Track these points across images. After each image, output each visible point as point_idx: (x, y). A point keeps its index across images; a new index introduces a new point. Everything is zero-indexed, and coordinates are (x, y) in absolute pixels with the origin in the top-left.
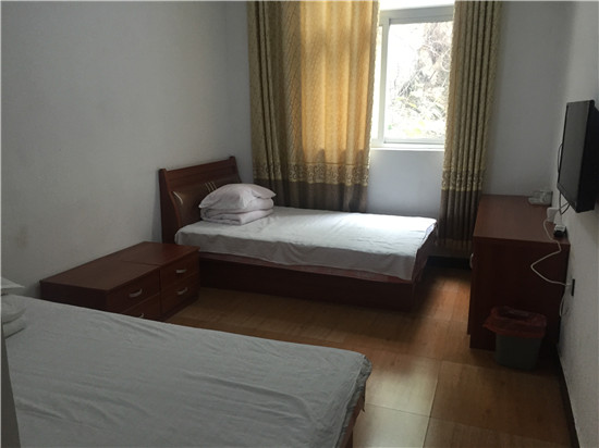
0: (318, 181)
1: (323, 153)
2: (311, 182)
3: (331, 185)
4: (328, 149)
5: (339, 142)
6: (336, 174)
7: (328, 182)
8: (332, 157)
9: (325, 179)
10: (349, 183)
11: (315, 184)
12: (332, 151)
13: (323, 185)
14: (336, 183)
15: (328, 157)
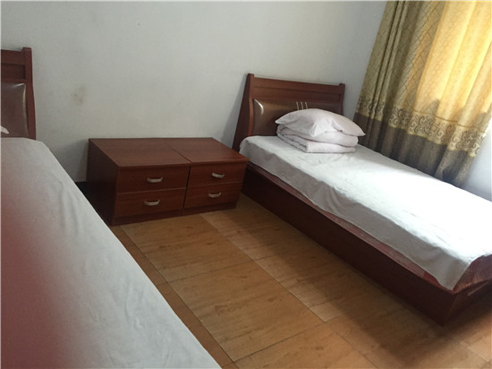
0: (420, 134)
1: (437, 104)
2: (411, 133)
3: (433, 143)
4: (444, 101)
5: (460, 96)
6: (442, 133)
7: (430, 139)
8: (446, 113)
9: (428, 134)
10: (452, 147)
11: (415, 137)
12: (447, 104)
13: (424, 140)
14: (439, 142)
15: (440, 111)
